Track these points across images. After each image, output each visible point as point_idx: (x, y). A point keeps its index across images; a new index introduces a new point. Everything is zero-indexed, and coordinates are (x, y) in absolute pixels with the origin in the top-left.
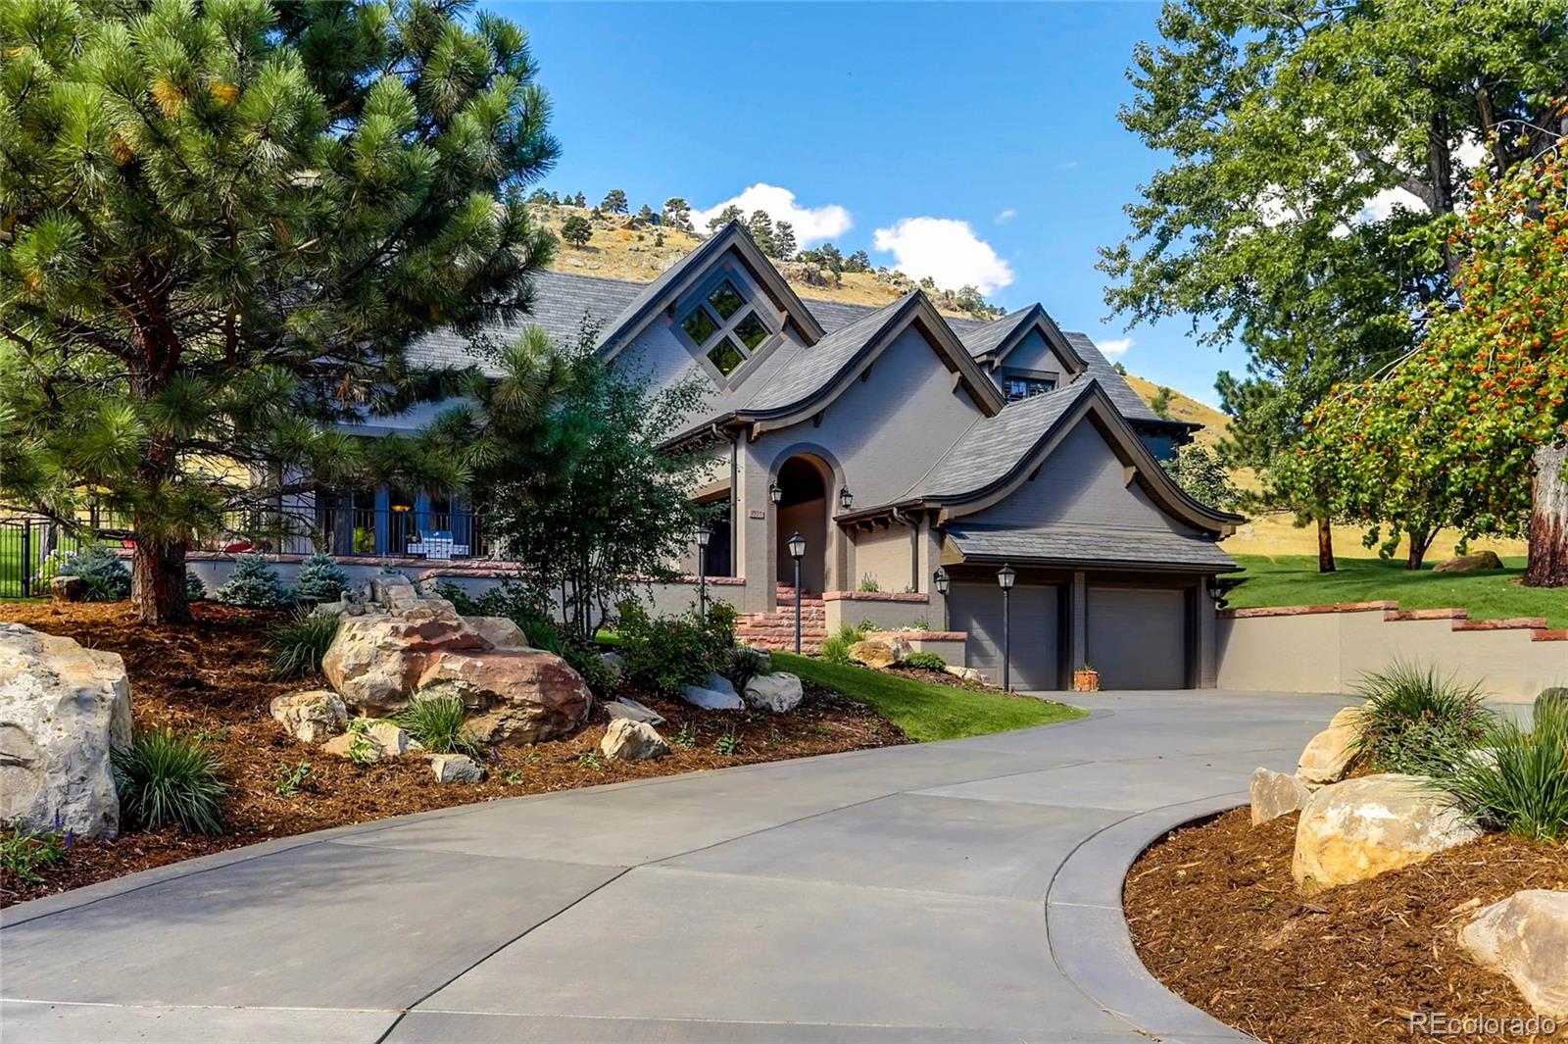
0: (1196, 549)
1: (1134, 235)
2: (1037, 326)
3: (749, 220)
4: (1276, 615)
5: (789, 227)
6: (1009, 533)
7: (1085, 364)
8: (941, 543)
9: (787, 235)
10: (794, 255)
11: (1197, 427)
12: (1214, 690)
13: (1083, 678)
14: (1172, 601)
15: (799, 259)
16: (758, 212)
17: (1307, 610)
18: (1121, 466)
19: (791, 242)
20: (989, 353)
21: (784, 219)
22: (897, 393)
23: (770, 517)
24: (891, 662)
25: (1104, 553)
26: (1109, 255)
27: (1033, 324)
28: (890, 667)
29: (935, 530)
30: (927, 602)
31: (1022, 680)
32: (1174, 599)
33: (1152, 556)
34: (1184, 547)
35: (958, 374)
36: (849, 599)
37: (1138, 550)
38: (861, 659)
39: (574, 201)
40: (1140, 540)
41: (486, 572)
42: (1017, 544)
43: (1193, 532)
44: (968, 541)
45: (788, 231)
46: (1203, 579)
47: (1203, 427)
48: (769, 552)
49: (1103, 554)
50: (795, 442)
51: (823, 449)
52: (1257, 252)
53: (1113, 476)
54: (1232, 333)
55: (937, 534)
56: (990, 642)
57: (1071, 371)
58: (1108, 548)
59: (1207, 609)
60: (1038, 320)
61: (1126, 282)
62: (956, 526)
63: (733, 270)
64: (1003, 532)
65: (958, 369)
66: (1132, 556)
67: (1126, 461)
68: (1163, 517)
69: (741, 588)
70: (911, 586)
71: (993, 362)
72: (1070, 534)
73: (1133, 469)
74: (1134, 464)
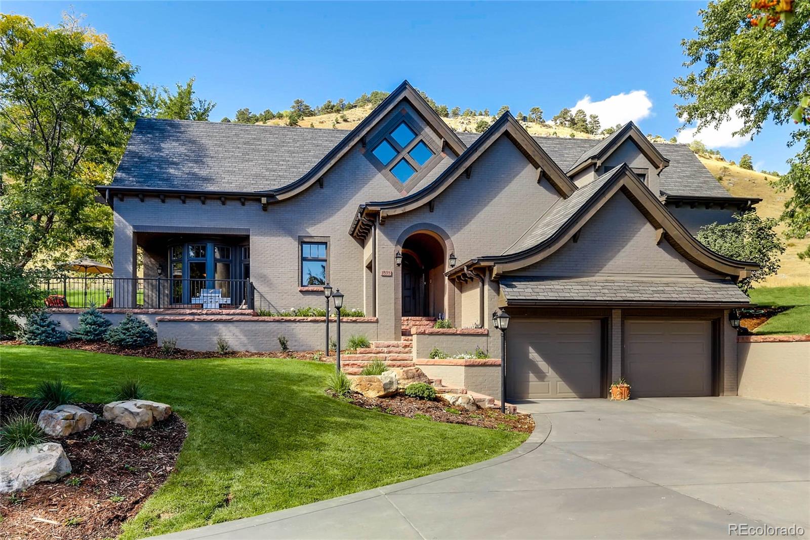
0: (715, 290)
1: (688, 63)
2: (630, 137)
3: (574, 115)
4: (780, 341)
5: (597, 117)
6: (553, 282)
7: (667, 161)
8: (498, 291)
9: (595, 121)
10: (600, 131)
11: (756, 201)
12: (735, 397)
13: (616, 390)
14: (701, 329)
15: (602, 133)
16: (580, 110)
17: (804, 338)
18: (653, 229)
19: (598, 125)
20: (593, 158)
21: (594, 114)
22: (494, 185)
23: (396, 275)
24: (382, 393)
25: (632, 295)
26: (681, 83)
27: (627, 136)
28: (380, 397)
29: (492, 281)
30: (487, 335)
31: (571, 391)
32: (703, 328)
33: (675, 297)
34: (705, 289)
35: (540, 169)
36: (423, 333)
37: (663, 292)
38: (359, 390)
39: (483, 114)
40: (667, 284)
41: (190, 318)
42: (557, 291)
43: (717, 277)
44: (515, 290)
45: (596, 119)
46: (726, 313)
47: (761, 200)
48: (396, 299)
49: (630, 296)
50: (416, 223)
51: (437, 227)
52: (743, 44)
53: (647, 235)
54: (761, 125)
55: (494, 284)
56: (544, 363)
57: (657, 167)
58: (637, 291)
59: (729, 335)
60: (631, 133)
61: (693, 101)
62: (505, 279)
63: (407, 113)
64: (548, 282)
65: (540, 166)
66: (656, 297)
67: (656, 226)
68: (690, 267)
69: (375, 325)
70: (478, 323)
71: (596, 163)
72: (607, 281)
73: (661, 231)
74: (662, 227)
